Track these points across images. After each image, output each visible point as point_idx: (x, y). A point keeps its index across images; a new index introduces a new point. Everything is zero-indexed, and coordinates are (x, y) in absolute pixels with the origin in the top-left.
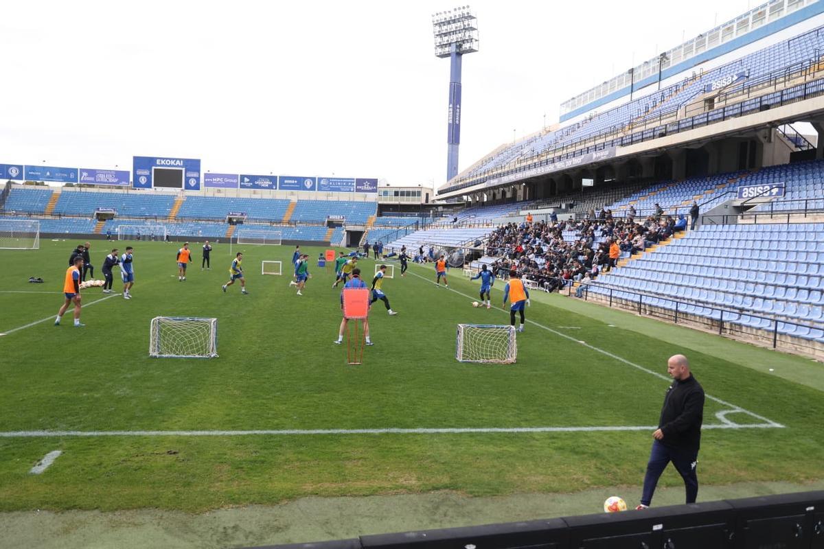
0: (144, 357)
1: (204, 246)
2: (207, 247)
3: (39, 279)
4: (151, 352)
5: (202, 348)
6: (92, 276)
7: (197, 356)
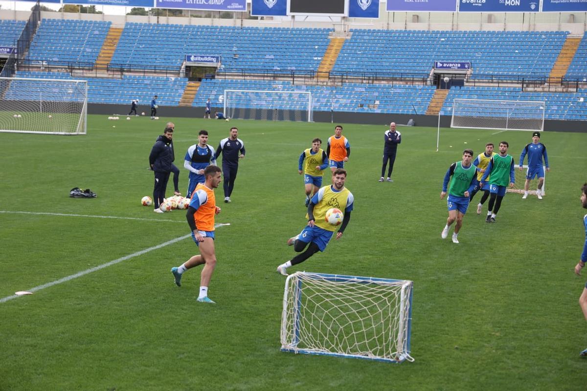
0: (271, 352)
1: (387, 133)
2: (393, 134)
3: (87, 191)
4: (283, 339)
5: (383, 343)
6: (176, 189)
7: (371, 356)
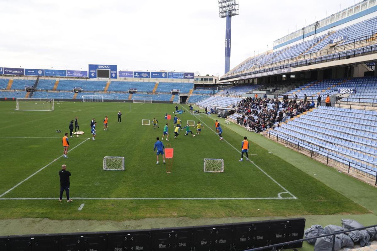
1: (119, 113)
2: (120, 114)
3: (60, 131)
6: (78, 130)
7: (118, 170)
